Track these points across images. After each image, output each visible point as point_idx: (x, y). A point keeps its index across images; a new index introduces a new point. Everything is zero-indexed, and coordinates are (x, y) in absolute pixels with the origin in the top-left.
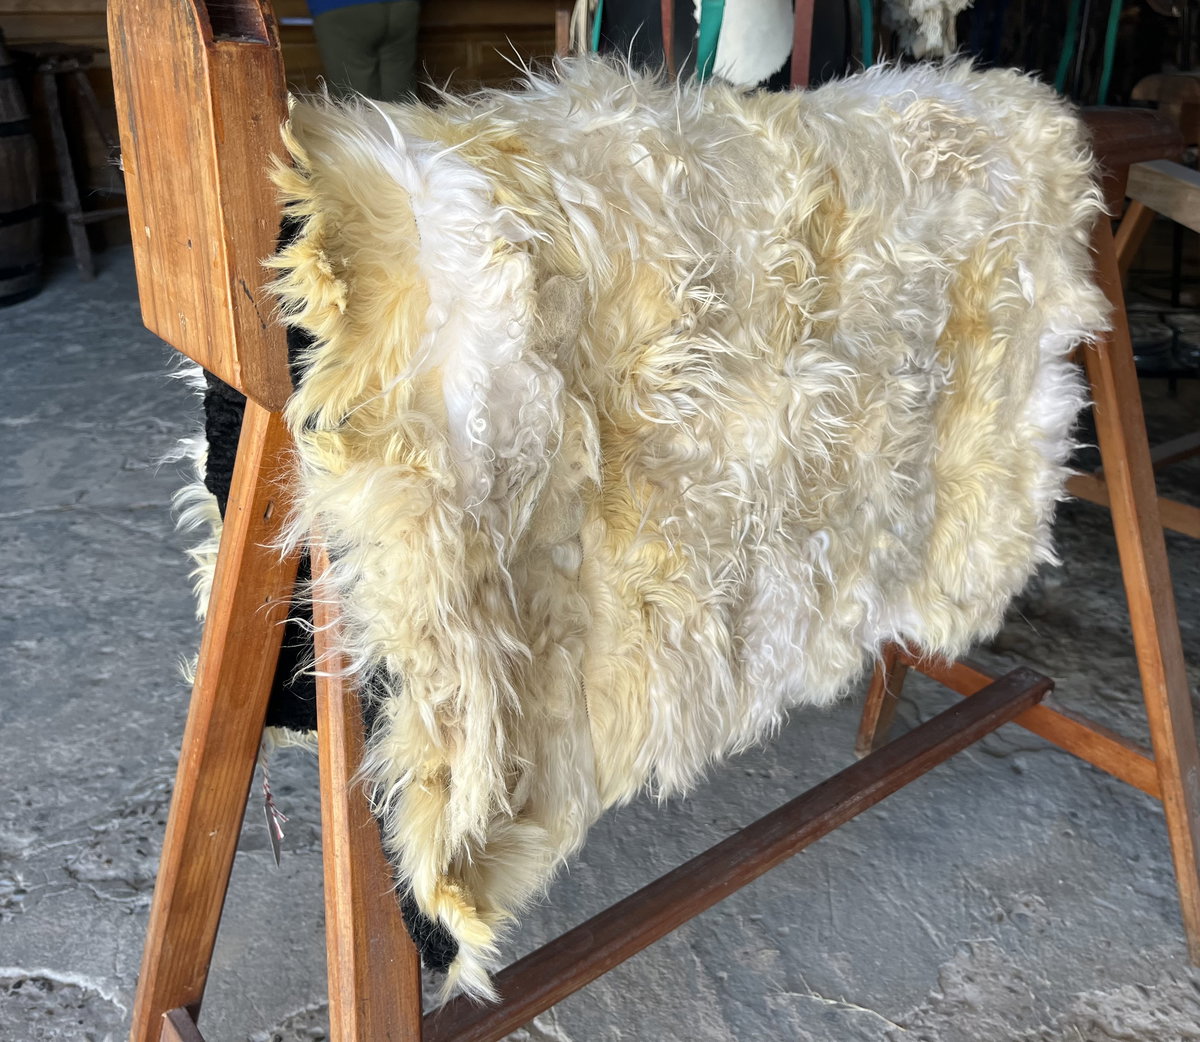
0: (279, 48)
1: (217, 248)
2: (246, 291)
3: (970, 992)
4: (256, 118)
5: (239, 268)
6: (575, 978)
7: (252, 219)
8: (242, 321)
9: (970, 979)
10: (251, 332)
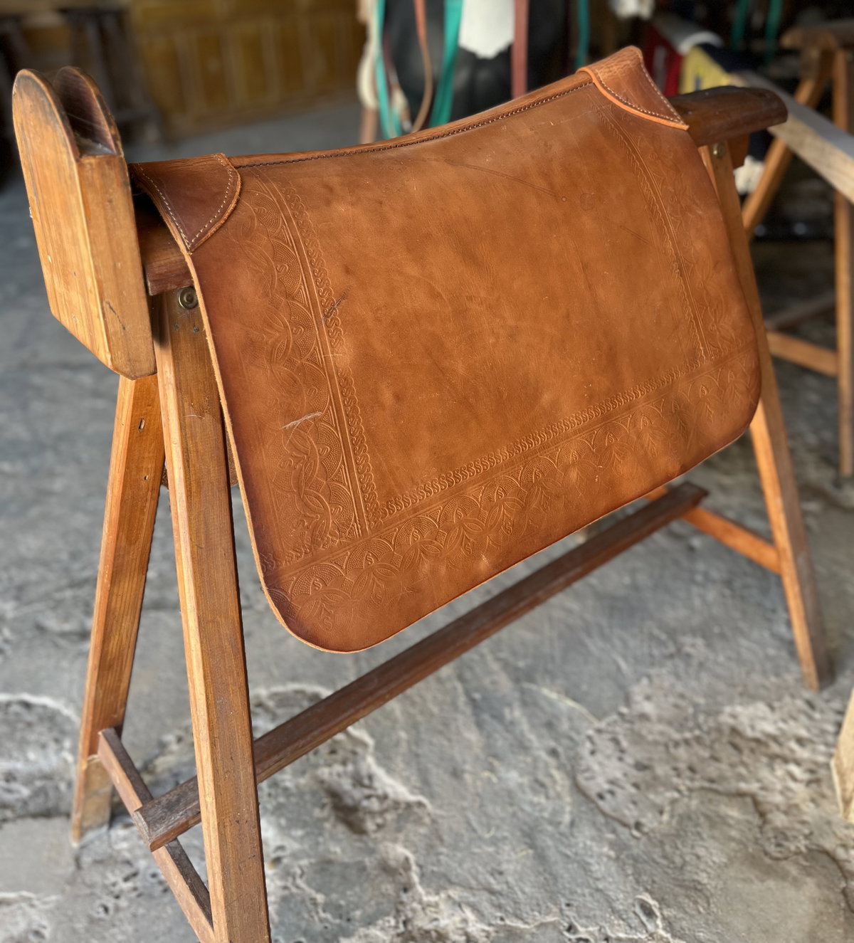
0: (122, 155)
1: (91, 282)
2: (111, 308)
3: (648, 708)
4: (110, 201)
5: (105, 294)
6: (364, 708)
7: (112, 264)
8: (110, 326)
9: (648, 698)
10: (116, 333)
